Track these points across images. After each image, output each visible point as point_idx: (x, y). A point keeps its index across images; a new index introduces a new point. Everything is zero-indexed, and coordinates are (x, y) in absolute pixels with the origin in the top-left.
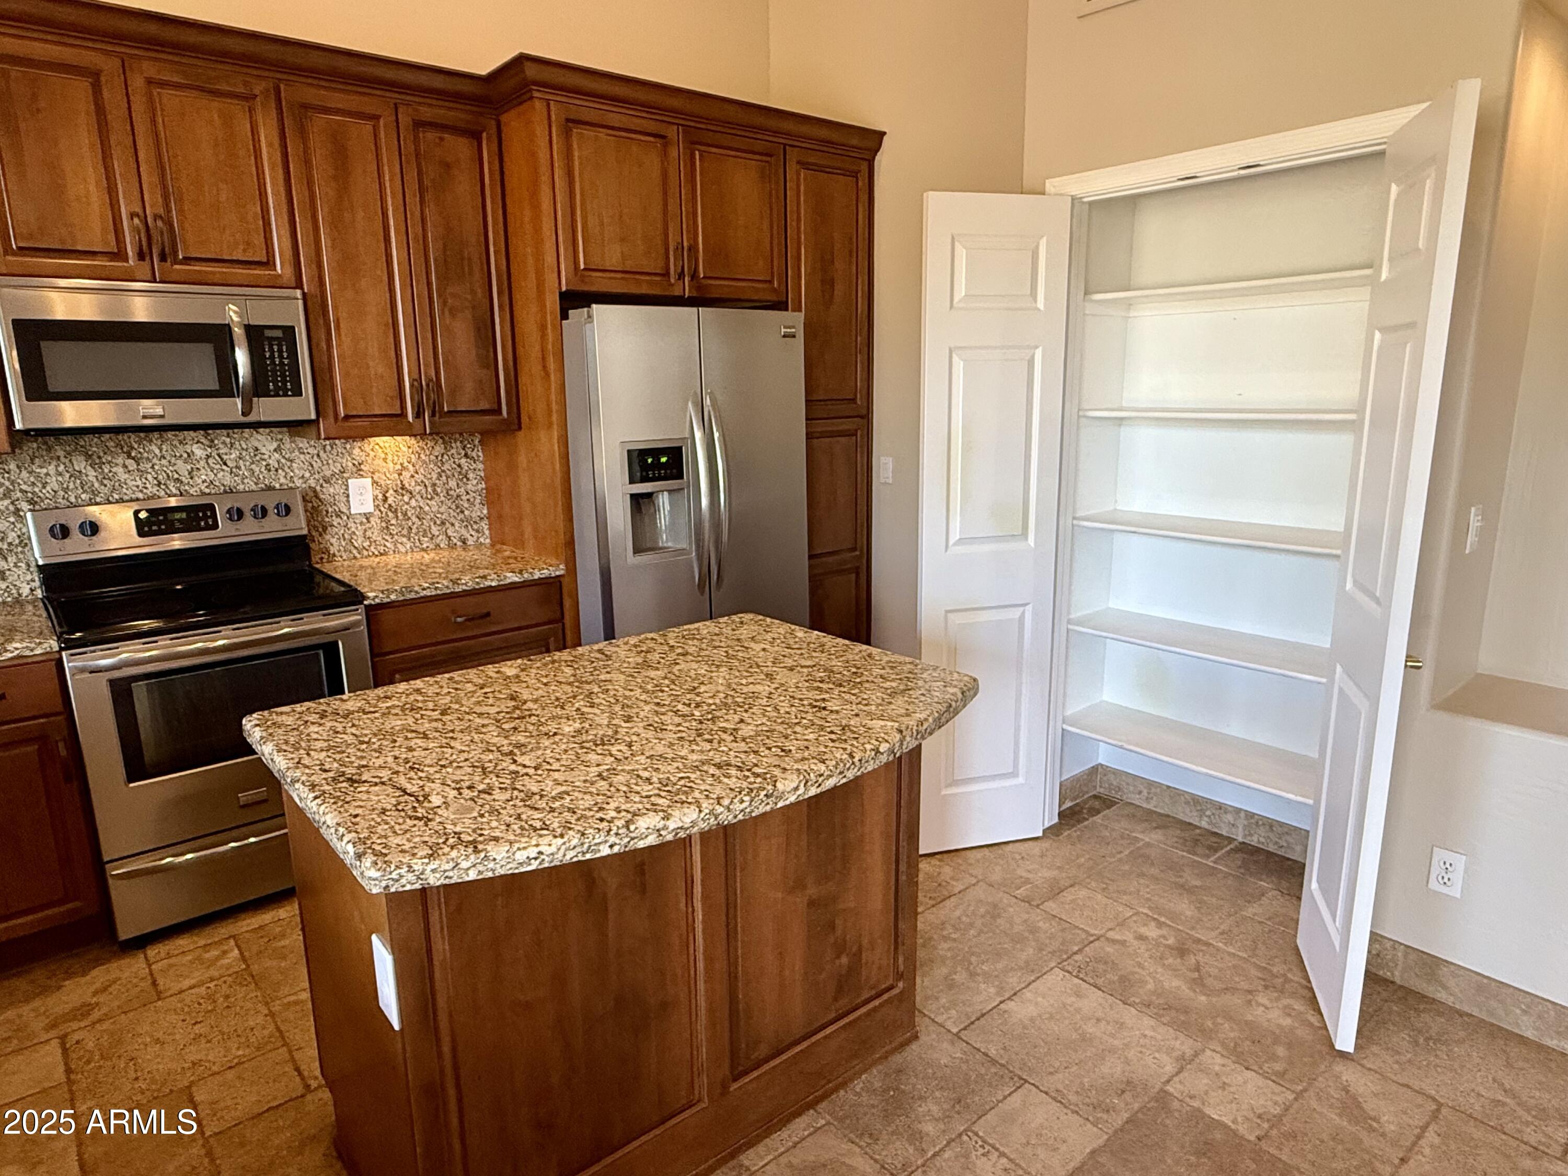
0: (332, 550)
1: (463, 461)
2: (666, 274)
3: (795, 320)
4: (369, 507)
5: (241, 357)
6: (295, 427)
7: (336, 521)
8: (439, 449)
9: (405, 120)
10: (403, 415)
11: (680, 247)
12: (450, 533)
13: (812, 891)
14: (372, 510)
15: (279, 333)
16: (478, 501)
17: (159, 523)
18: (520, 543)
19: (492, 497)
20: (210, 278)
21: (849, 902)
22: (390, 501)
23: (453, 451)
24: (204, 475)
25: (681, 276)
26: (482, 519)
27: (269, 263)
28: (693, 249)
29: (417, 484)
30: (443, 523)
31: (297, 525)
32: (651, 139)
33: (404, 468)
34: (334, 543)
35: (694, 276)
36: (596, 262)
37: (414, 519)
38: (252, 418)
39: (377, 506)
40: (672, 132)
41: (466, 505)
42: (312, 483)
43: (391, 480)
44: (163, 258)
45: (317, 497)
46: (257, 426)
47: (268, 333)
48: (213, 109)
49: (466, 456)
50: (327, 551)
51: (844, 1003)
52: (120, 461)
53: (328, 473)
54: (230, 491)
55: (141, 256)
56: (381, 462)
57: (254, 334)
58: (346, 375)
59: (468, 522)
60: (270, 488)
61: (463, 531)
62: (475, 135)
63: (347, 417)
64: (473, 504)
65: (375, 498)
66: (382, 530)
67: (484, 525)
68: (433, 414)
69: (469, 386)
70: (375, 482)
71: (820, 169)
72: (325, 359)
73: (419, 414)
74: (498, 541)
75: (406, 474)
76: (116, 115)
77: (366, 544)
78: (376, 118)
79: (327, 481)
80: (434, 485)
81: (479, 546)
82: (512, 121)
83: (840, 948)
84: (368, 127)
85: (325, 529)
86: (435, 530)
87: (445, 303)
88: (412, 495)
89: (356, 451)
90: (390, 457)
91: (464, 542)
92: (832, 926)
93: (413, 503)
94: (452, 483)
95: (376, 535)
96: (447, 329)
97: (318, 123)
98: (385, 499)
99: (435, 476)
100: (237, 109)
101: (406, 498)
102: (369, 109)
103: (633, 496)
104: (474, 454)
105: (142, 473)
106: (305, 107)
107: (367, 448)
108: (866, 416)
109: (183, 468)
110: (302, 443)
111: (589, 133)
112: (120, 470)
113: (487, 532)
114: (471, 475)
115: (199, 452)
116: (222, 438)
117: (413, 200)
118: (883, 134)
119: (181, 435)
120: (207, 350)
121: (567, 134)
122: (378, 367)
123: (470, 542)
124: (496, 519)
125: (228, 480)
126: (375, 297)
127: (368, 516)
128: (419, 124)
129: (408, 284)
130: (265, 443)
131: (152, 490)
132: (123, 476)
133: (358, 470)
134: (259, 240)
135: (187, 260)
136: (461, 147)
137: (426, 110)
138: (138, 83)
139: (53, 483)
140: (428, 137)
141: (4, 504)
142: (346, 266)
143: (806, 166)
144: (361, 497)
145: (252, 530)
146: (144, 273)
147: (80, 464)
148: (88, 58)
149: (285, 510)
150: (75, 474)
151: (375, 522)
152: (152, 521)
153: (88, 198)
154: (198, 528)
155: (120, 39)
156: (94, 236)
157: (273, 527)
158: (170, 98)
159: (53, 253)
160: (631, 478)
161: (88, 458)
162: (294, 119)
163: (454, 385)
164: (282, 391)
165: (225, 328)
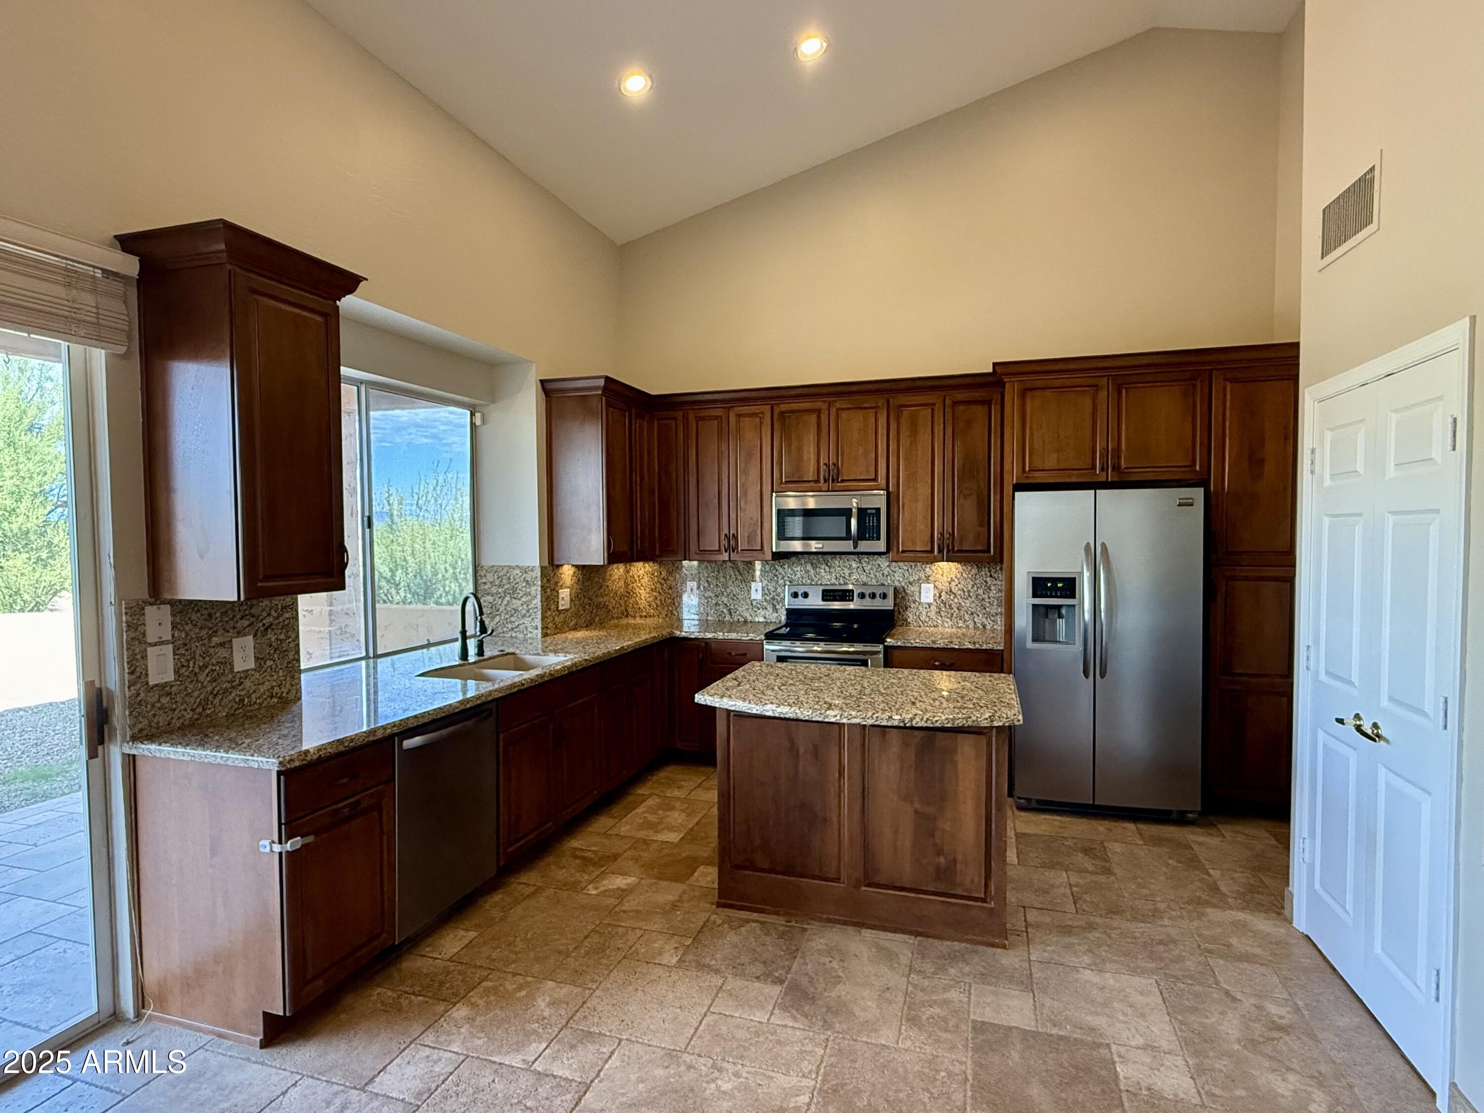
0: (909, 620)
1: (988, 579)
4: (931, 600)
5: (854, 522)
6: (885, 555)
7: (912, 605)
8: (974, 571)
9: (948, 402)
10: (932, 551)
11: (1105, 450)
12: (976, 620)
13: (918, 805)
14: (932, 601)
15: (874, 511)
16: (995, 603)
17: (830, 596)
20: (852, 488)
21: (944, 824)
22: (943, 598)
23: (983, 573)
25: (1104, 468)
26: (997, 614)
27: (876, 479)
28: (1116, 451)
29: (959, 589)
30: (972, 614)
31: (888, 604)
32: (1087, 389)
33: (952, 580)
34: (910, 617)
35: (1116, 468)
36: (1038, 464)
37: (955, 609)
38: (857, 550)
39: (935, 600)
40: (1101, 382)
41: (988, 605)
42: (903, 584)
43: (944, 587)
44: (833, 481)
45: (905, 591)
47: (869, 511)
48: (861, 416)
49: (991, 576)
50: (906, 620)
51: (942, 887)
52: (823, 567)
53: (911, 580)
54: (863, 585)
55: (825, 481)
56: (940, 576)
57: (862, 512)
58: (904, 531)
59: (988, 615)
60: (883, 585)
61: (984, 620)
62: (988, 403)
63: (903, 552)
64: (992, 605)
65: (935, 595)
66: (937, 613)
68: (948, 551)
69: (971, 537)
70: (935, 587)
71: (1243, 379)
72: (896, 522)
75: (953, 584)
76: (824, 425)
77: (927, 619)
78: (934, 404)
79: (911, 583)
80: (969, 591)
81: (993, 630)
83: (939, 852)
84: (930, 409)
85: (907, 608)
86: (967, 617)
87: (961, 492)
88: (955, 596)
89: (927, 569)
90: (945, 574)
91: (984, 626)
92: (932, 833)
93: (956, 600)
94: (980, 591)
95: (933, 615)
96: (961, 507)
97: (906, 412)
98: (940, 596)
99: (970, 586)
100: (871, 414)
101: (952, 597)
102: (931, 401)
103: (1034, 606)
104: (996, 576)
105: (830, 574)
106: (901, 406)
107: (933, 568)
109: (847, 572)
110: (901, 564)
111: (1037, 393)
112: (822, 571)
113: (999, 623)
114: (993, 588)
115: (854, 565)
116: (865, 559)
117: (948, 440)
119: (848, 557)
120: (841, 519)
121: (1024, 398)
122: (922, 527)
123: (988, 627)
125: (865, 579)
126: (924, 491)
127: (930, 605)
128: (955, 403)
129: (942, 483)
131: (833, 581)
132: (823, 574)
133: (927, 579)
134: (872, 469)
135: (843, 481)
136: (979, 411)
137: (960, 396)
138: (833, 411)
139: (798, 575)
140: (961, 408)
141: (781, 582)
142: (912, 477)
143: (1234, 380)
144: (927, 594)
145: (868, 604)
146: (825, 487)
147: (809, 567)
148: (818, 405)
149: (884, 596)
150: (807, 572)
151: (934, 608)
152: (828, 595)
153: (809, 460)
154: (845, 600)
155: (829, 395)
156: (810, 475)
157: (877, 604)
158: (844, 415)
159: (797, 483)
160: (1035, 595)
161: (812, 564)
162: (895, 413)
163: (962, 539)
164: (871, 538)
165: (851, 509)
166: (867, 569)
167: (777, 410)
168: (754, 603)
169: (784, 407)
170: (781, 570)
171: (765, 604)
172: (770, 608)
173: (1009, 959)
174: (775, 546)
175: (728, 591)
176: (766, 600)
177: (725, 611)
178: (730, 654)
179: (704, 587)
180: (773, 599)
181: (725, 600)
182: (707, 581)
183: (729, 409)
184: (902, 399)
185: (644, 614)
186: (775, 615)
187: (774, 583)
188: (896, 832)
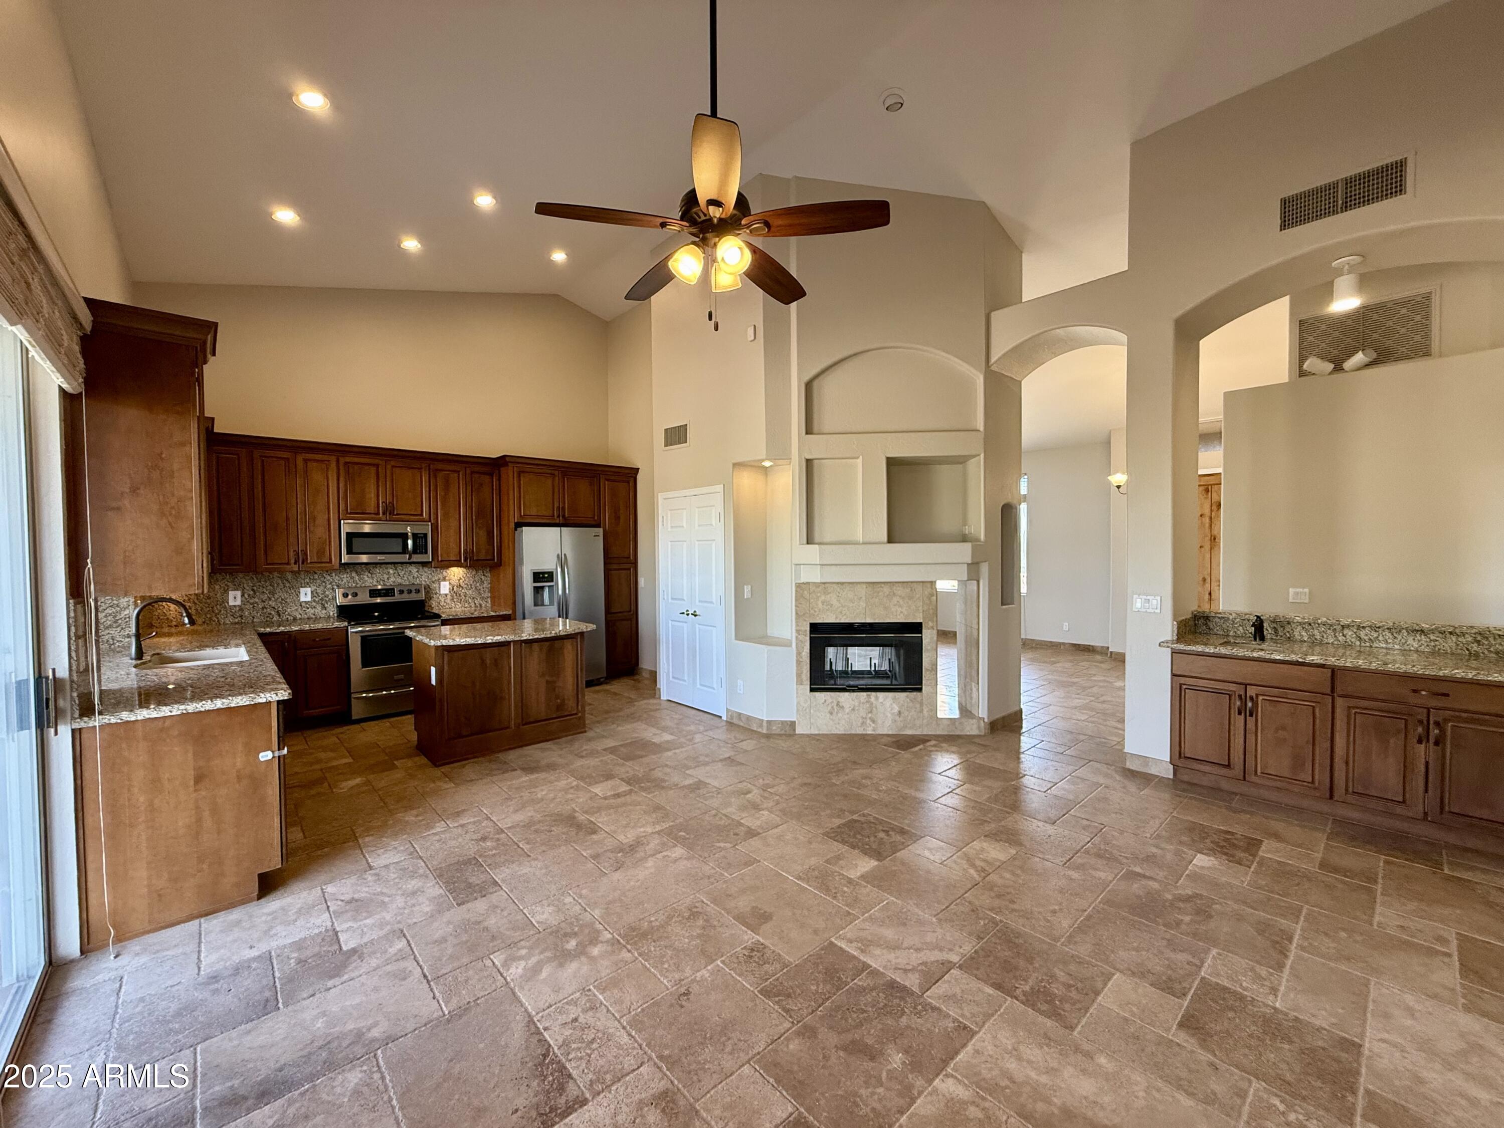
0: (433, 606)
1: (482, 577)
2: (553, 516)
3: (600, 531)
4: (447, 592)
5: (410, 542)
6: (424, 564)
7: (435, 596)
8: (474, 573)
9: (468, 471)
10: (460, 560)
11: (558, 508)
12: (475, 601)
13: (548, 678)
15: (422, 536)
16: (487, 592)
17: (376, 594)
18: (499, 605)
19: (492, 590)
20: (403, 520)
21: (560, 684)
22: (455, 590)
23: (479, 574)
24: (392, 579)
25: (559, 516)
26: (488, 598)
27: (422, 515)
28: (563, 508)
29: (465, 584)
30: (473, 598)
31: (422, 596)
32: (550, 476)
33: (460, 579)
34: (434, 603)
35: (564, 516)
36: (528, 513)
37: (462, 596)
38: (411, 560)
39: (450, 592)
40: (556, 473)
41: (482, 593)
42: (428, 583)
43: (456, 582)
44: (390, 514)
45: (429, 587)
46: (411, 563)
47: (419, 535)
48: (410, 473)
51: (559, 714)
52: (366, 574)
53: (434, 580)
54: (400, 584)
55: (384, 513)
56: (452, 576)
57: (415, 536)
58: (442, 548)
59: (482, 598)
60: (414, 584)
61: (481, 602)
62: (491, 475)
63: (442, 561)
64: (485, 593)
65: (449, 589)
66: (451, 600)
67: (489, 600)
68: (470, 560)
69: (484, 551)
70: (450, 583)
71: (614, 481)
72: (436, 543)
73: (465, 560)
74: (493, 604)
75: (461, 581)
76: (381, 475)
77: (445, 604)
78: (459, 472)
79: (433, 582)
80: (471, 585)
81: (486, 606)
82: (503, 470)
83: (557, 697)
84: (456, 475)
85: (431, 598)
86: (470, 600)
87: (477, 527)
88: (463, 588)
89: (444, 573)
90: (456, 575)
91: (481, 605)
92: (554, 690)
93: (463, 591)
94: (478, 585)
95: (448, 601)
96: (477, 534)
97: (440, 475)
98: (453, 589)
99: (471, 581)
100: (417, 473)
101: (461, 589)
102: (456, 471)
103: (535, 587)
104: (486, 575)
105: (373, 578)
106: (437, 470)
107: (448, 571)
108: (635, 564)
109: (386, 576)
110: (426, 569)
111: (526, 475)
112: (365, 577)
113: (490, 602)
114: (485, 582)
115: (391, 571)
116: (399, 567)
117: (469, 494)
118: (638, 469)
119: (387, 566)
120: (400, 540)
121: (519, 476)
122: (453, 545)
124: (493, 598)
125: (400, 581)
126: (454, 523)
127: (446, 595)
128: (472, 473)
129: (465, 519)
130: (414, 569)
131: (375, 583)
132: (366, 579)
133: (444, 579)
134: (419, 509)
135: (397, 514)
136: (486, 479)
137: (477, 469)
138: (389, 467)
139: (345, 580)
140: (476, 476)
141: (329, 586)
142: (446, 515)
143: (608, 480)
144: (445, 588)
145: (406, 597)
146: (384, 518)
147: (354, 574)
148: (376, 461)
149: (418, 591)
150: (352, 578)
151: (449, 597)
152: (374, 593)
153: (371, 499)
154: (389, 596)
155: (385, 455)
156: (371, 508)
157: (414, 597)
158: (397, 470)
159: (360, 513)
160: (535, 581)
161: (357, 572)
162: (434, 474)
163: (479, 551)
164: (421, 553)
165: (407, 534)
166: (402, 573)
167: (342, 460)
168: (303, 604)
169: (348, 459)
170: (329, 578)
171: (314, 604)
172: (319, 608)
173: (590, 734)
174: (345, 558)
175: (276, 596)
176: (314, 601)
177: (273, 613)
178: (314, 640)
179: (249, 595)
180: (322, 599)
181: (273, 604)
182: (253, 590)
183: (296, 453)
184: (440, 466)
185: (174, 623)
186: (324, 612)
187: (322, 588)
188: (538, 694)
